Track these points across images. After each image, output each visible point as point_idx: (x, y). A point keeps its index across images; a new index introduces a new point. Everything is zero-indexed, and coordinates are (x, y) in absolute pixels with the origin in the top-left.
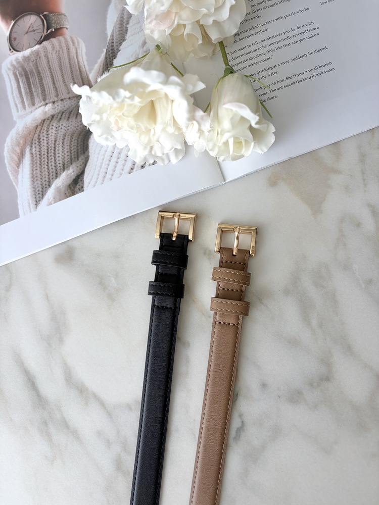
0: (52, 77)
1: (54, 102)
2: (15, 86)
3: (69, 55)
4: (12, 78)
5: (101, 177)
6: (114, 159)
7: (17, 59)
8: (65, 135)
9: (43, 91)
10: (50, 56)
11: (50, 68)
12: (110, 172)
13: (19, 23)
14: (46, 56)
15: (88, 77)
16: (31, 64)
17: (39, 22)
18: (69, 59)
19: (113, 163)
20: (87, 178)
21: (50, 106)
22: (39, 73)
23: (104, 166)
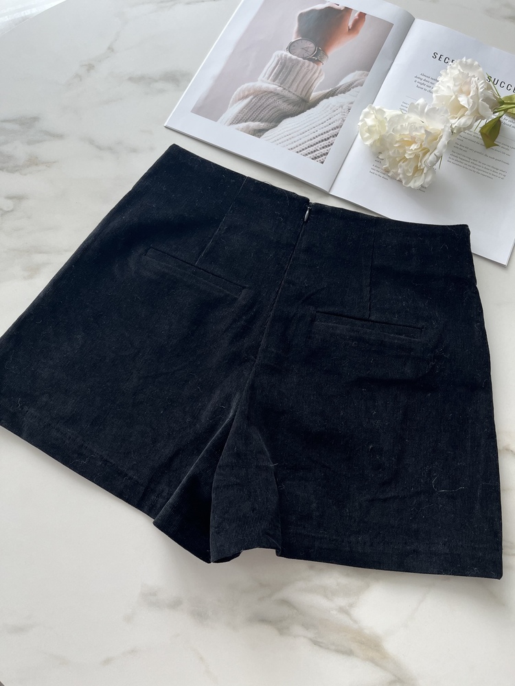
1: (284, 89)
2: (273, 65)
4: (275, 62)
5: (273, 140)
6: (287, 137)
7: (286, 55)
8: (275, 107)
9: (285, 80)
10: (303, 68)
11: (298, 73)
12: (280, 141)
14: (301, 67)
16: (291, 64)
17: (313, 49)
18: (311, 78)
19: (285, 138)
20: (266, 134)
21: (281, 89)
22: (290, 71)
23: (280, 136)
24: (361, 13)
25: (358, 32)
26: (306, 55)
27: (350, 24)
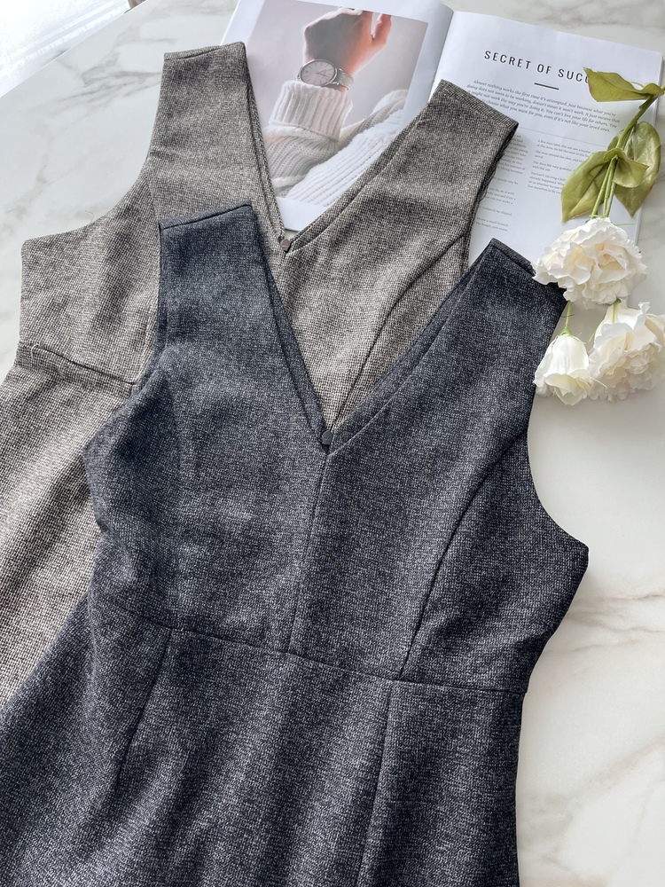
0: (315, 113)
1: (305, 129)
2: (285, 101)
3: (337, 107)
4: (287, 96)
5: (303, 196)
6: (319, 191)
7: (299, 85)
8: (297, 155)
9: (303, 117)
10: (323, 99)
11: (317, 107)
13: (317, 63)
14: (321, 98)
15: (340, 129)
16: (306, 95)
17: (332, 72)
18: (335, 110)
19: (317, 193)
20: (292, 191)
21: (297, 130)
22: (308, 104)
23: (310, 191)
24: (384, 15)
25: (385, 41)
26: (324, 81)
27: (373, 31)
